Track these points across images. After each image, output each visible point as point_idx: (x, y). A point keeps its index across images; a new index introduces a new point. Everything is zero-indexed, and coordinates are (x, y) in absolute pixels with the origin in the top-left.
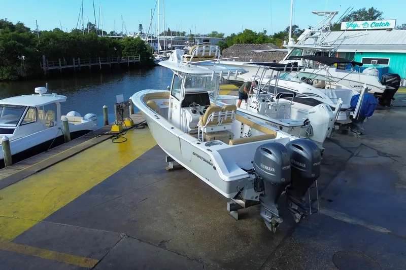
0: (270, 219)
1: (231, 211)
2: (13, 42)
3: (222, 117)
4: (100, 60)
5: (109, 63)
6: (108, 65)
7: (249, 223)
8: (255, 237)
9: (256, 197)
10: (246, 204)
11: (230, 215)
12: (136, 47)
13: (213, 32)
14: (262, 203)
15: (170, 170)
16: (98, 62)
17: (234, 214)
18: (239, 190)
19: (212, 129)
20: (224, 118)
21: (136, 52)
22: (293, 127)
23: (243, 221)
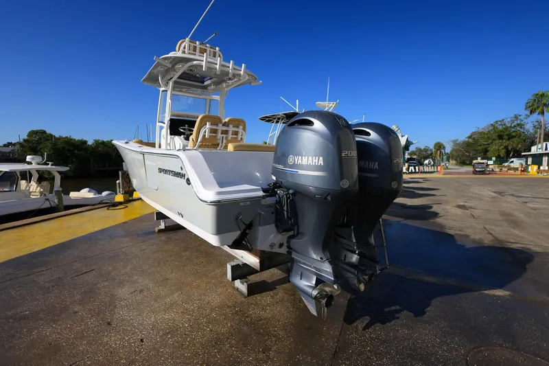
0: (314, 288)
1: (234, 279)
3: (224, 136)
7: (269, 300)
8: (282, 333)
9: (281, 246)
10: (260, 262)
11: (234, 288)
14: (294, 256)
15: (160, 231)
17: (241, 286)
18: (243, 227)
23: (258, 297)
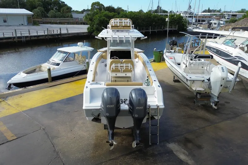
2: (104, 18)
3: (121, 68)
4: (150, 29)
5: (156, 30)
6: (155, 31)
12: (175, 20)
13: (242, 10)
16: (149, 30)
19: (116, 75)
20: (123, 68)
21: (176, 23)
22: (194, 81)
